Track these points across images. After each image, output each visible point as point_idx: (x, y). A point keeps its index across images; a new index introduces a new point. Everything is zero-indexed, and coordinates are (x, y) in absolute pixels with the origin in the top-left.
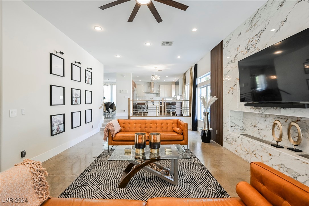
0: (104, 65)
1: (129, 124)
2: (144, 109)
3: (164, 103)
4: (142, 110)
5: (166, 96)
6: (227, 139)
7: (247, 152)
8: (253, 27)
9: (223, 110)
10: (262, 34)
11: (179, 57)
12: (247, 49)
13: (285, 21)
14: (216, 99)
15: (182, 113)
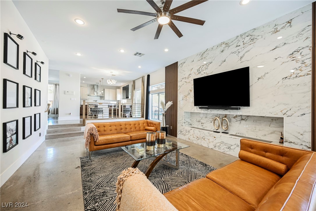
0: (49, 60)
1: (104, 127)
2: (101, 112)
3: (121, 106)
4: (99, 113)
5: (111, 99)
6: (181, 132)
7: (198, 139)
8: (203, 59)
9: (178, 112)
10: (209, 65)
11: (140, 67)
12: (198, 72)
13: (225, 61)
14: (172, 104)
15: (131, 115)
